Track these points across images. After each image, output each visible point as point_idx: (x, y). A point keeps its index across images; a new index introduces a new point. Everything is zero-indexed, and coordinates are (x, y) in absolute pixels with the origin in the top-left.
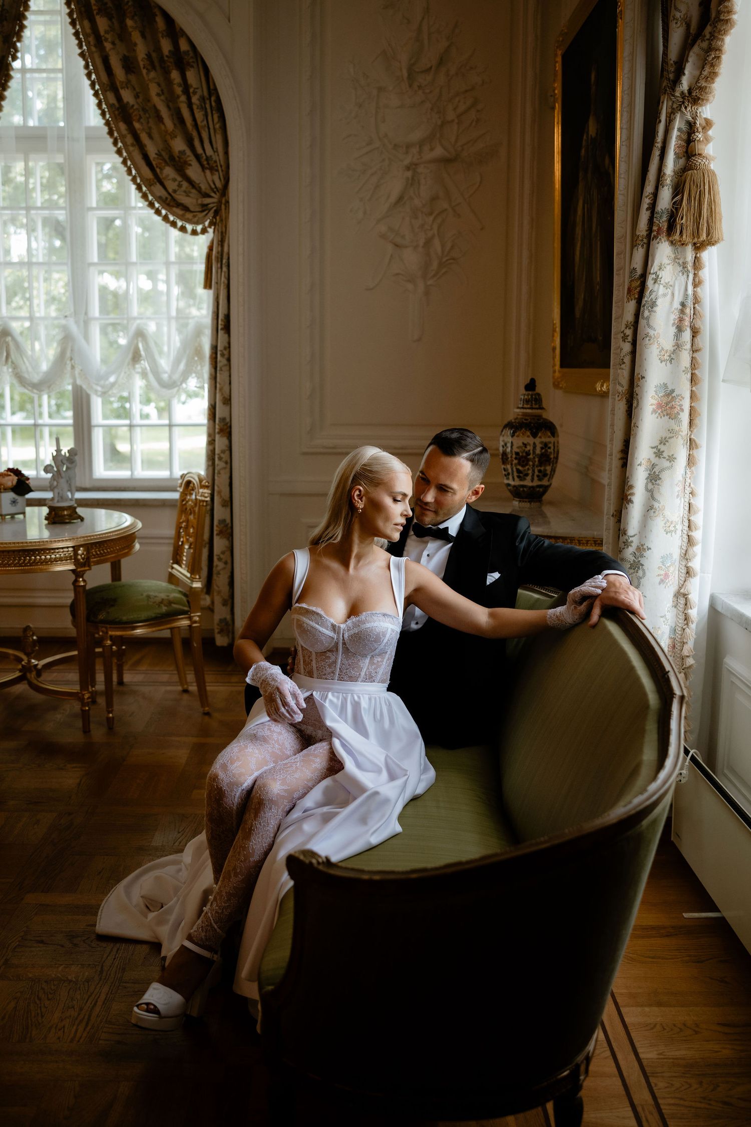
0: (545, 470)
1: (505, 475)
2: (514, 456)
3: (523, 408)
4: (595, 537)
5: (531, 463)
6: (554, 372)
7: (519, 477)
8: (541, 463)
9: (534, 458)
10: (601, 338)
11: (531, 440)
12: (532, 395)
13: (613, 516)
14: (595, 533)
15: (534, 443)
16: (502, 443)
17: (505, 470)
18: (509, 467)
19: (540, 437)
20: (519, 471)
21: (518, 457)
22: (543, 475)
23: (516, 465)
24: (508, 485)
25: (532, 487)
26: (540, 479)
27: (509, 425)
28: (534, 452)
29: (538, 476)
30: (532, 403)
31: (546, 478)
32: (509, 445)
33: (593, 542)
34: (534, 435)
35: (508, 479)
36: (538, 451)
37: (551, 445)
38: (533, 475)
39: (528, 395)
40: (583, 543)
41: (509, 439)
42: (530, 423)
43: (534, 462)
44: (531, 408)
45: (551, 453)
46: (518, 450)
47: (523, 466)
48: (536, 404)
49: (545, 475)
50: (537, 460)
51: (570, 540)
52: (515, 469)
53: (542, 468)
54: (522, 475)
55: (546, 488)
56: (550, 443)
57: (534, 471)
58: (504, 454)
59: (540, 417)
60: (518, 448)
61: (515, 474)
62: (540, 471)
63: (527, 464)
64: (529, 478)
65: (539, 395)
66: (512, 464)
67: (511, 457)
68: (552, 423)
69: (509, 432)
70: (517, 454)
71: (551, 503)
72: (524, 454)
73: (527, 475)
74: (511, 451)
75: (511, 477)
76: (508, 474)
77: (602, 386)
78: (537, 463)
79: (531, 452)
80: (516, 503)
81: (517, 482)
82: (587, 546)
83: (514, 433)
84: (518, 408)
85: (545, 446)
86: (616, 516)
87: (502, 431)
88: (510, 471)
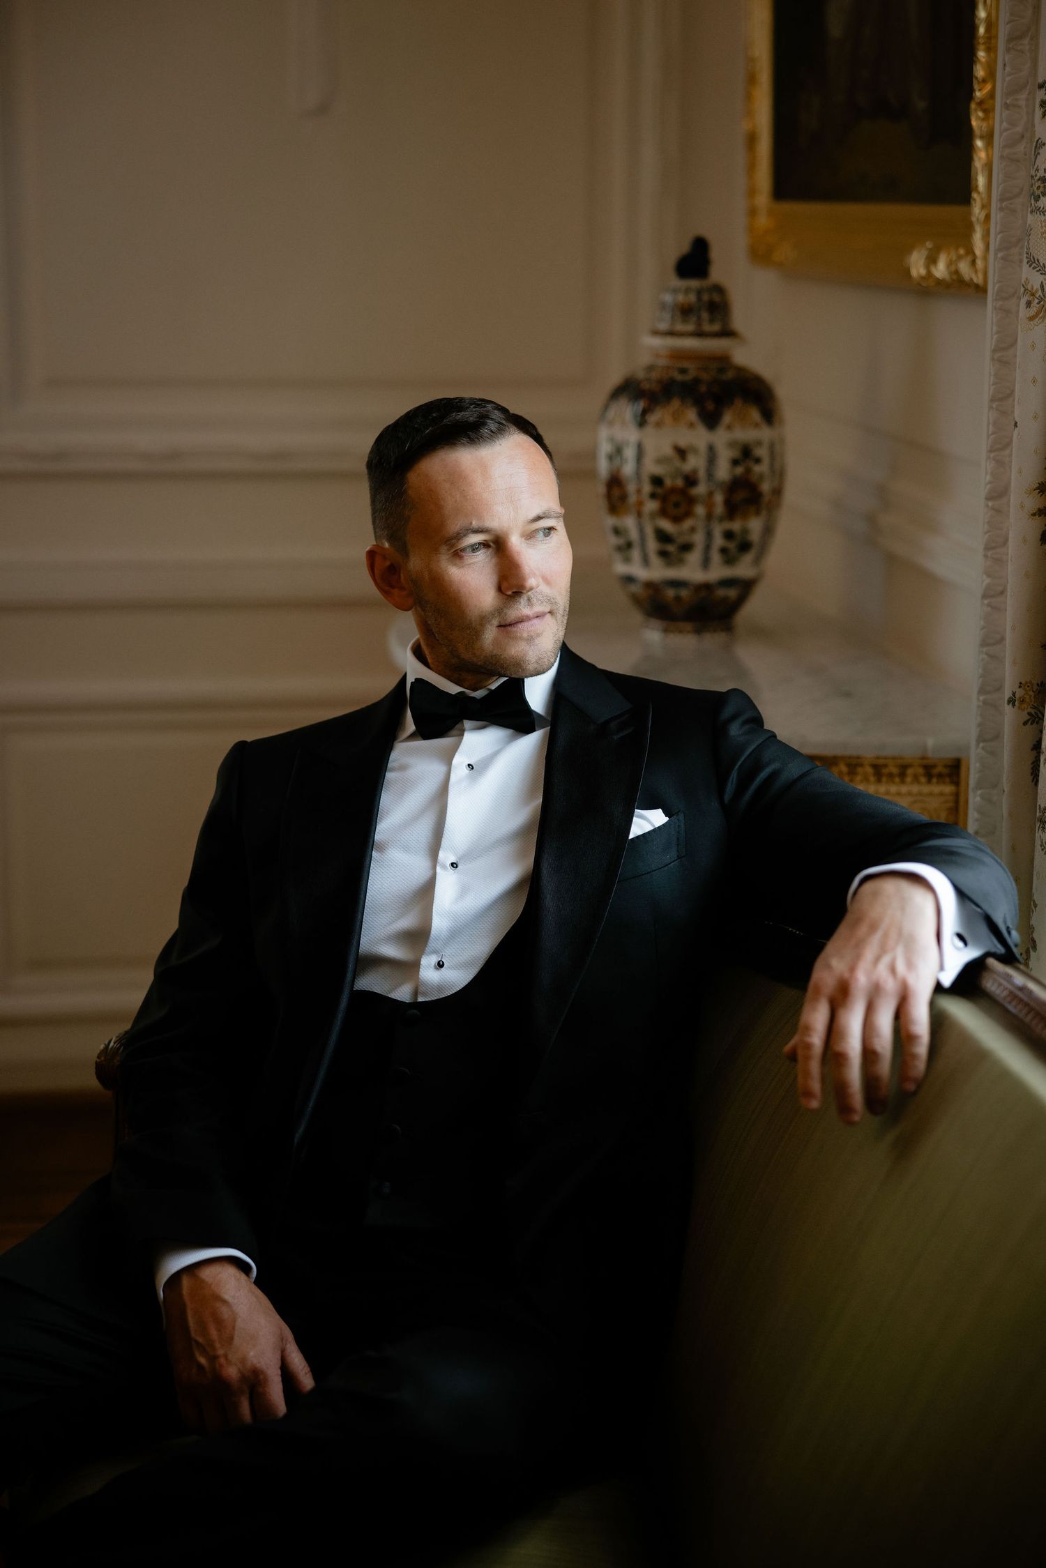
0: (745, 531)
1: (620, 549)
2: (647, 488)
3: (671, 333)
4: (930, 754)
5: (700, 510)
6: (752, 212)
7: (663, 554)
8: (732, 510)
9: (711, 494)
10: (921, 105)
11: (699, 437)
12: (699, 292)
13: (1012, 701)
14: (930, 742)
15: (711, 449)
16: (605, 448)
17: (617, 531)
18: (629, 522)
19: (729, 427)
20: (663, 537)
21: (659, 491)
22: (739, 546)
23: (653, 516)
24: (629, 579)
25: (707, 587)
26: (729, 558)
27: (628, 389)
28: (710, 475)
29: (724, 551)
30: (699, 318)
31: (748, 558)
32: (630, 453)
33: (921, 771)
34: (711, 420)
35: (627, 560)
36: (723, 471)
37: (762, 452)
38: (708, 548)
39: (687, 291)
40: (891, 776)
41: (630, 435)
42: (696, 381)
43: (710, 506)
44: (699, 334)
45: (761, 477)
46: (658, 470)
47: (677, 520)
48: (712, 321)
49: (745, 547)
50: (719, 498)
51: (848, 765)
52: (649, 531)
53: (736, 526)
54: (670, 548)
55: (746, 587)
56: (759, 443)
57: (709, 535)
58: (615, 482)
59: (723, 361)
60: (660, 461)
61: (652, 545)
62: (729, 535)
63: (688, 514)
64: (694, 557)
65: (719, 289)
66: (639, 515)
67: (639, 491)
68: (759, 380)
69: (627, 410)
70: (657, 481)
71: (762, 634)
72: (679, 483)
73: (687, 548)
74: (638, 473)
75: (636, 554)
76: (629, 545)
77: (932, 260)
78: (719, 509)
79: (702, 474)
80: (653, 635)
81: (657, 572)
82: (903, 782)
83: (645, 412)
84: (656, 333)
85: (746, 454)
86: (1022, 701)
87: (606, 407)
88: (634, 534)
